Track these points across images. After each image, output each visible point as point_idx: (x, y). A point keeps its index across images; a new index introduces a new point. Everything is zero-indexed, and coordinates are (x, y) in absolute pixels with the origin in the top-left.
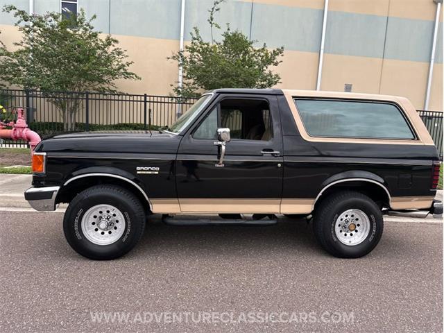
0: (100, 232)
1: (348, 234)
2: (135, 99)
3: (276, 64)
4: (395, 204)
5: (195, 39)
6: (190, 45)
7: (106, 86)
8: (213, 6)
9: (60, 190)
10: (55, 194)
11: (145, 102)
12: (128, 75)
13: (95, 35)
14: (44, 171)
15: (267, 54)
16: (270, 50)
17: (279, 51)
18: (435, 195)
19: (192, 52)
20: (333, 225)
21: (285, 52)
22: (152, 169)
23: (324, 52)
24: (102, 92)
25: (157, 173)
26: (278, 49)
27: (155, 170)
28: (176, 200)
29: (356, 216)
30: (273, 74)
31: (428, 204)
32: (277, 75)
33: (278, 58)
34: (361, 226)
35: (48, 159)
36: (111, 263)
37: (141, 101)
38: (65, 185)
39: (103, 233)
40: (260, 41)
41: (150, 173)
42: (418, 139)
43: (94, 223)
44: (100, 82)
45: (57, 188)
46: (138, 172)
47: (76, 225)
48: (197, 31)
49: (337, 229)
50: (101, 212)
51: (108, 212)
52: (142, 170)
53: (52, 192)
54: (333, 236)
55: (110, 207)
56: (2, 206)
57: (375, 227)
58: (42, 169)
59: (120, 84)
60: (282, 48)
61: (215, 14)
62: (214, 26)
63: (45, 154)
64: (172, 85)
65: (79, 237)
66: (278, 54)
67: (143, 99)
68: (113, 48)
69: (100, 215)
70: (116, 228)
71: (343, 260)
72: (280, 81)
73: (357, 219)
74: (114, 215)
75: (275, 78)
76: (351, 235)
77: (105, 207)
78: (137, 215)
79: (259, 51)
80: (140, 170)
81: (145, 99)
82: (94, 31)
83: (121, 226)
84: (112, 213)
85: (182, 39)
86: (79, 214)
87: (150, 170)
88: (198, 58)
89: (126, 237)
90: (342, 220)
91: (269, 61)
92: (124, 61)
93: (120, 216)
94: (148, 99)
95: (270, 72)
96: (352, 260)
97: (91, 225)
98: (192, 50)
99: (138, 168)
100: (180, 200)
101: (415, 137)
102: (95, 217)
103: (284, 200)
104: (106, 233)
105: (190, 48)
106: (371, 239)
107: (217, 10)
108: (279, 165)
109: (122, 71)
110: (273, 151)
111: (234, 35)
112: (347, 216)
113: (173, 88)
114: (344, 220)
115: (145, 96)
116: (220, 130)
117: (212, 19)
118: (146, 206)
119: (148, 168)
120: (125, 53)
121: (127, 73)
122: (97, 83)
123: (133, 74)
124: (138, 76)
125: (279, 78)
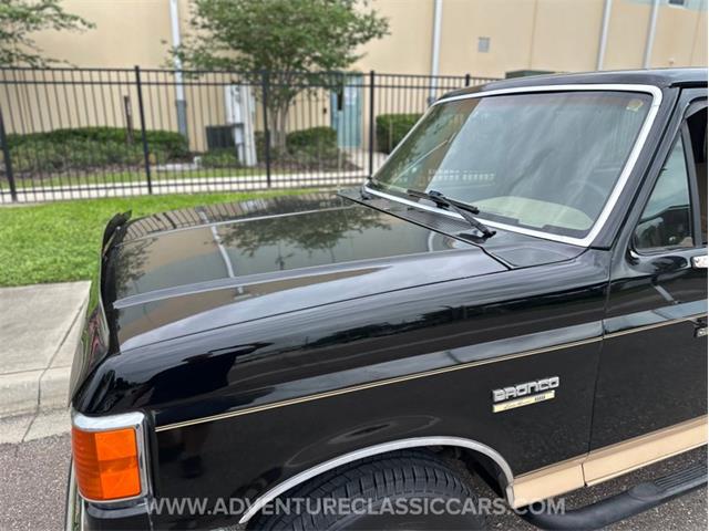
2: (105, 79)
7: (13, 46)
11: (139, 83)
12: (64, 21)
22: (538, 385)
25: (550, 395)
27: (546, 389)
28: (583, 458)
30: (378, 17)
32: (382, 20)
37: (128, 83)
41: (532, 400)
46: (497, 408)
64: (164, 42)
67: (132, 77)
72: (389, 30)
75: (379, 25)
80: (507, 399)
81: (138, 76)
87: (533, 392)
94: (144, 77)
95: (373, 13)
99: (499, 394)
109: (49, 11)
113: (167, 47)
115: (137, 70)
119: (526, 387)
121: (63, 16)
123: (76, 18)
124: (87, 20)
125: (386, 25)
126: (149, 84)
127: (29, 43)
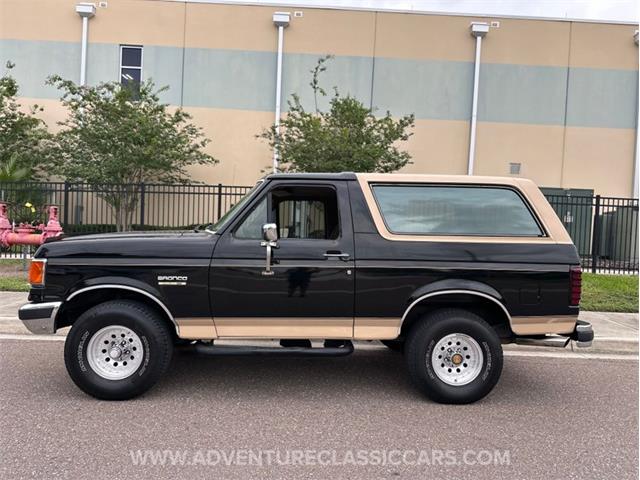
0: (112, 362)
1: (454, 370)
3: (405, 138)
4: (519, 326)
5: (293, 109)
6: (285, 118)
7: (174, 174)
8: (317, 64)
9: (61, 306)
10: (55, 312)
11: (220, 194)
12: (203, 159)
13: (161, 109)
14: (43, 283)
15: (391, 126)
16: (396, 120)
17: (408, 121)
18: (578, 314)
19: (289, 127)
20: (428, 355)
21: (415, 122)
22: (178, 278)
23: (477, 119)
24: (169, 182)
25: (184, 284)
26: (406, 119)
27: (182, 281)
28: (210, 320)
29: (464, 344)
30: (399, 151)
31: (569, 327)
32: (406, 153)
33: (407, 130)
34: (472, 358)
35: (48, 266)
36: (123, 404)
37: (214, 194)
38: (68, 299)
39: (116, 364)
40: (382, 108)
41: (175, 283)
42: (547, 236)
43: (104, 351)
44: (166, 170)
45: (57, 304)
46: (160, 283)
47: (80, 353)
48: (296, 99)
49: (436, 362)
50: (114, 336)
51: (123, 336)
52: (165, 281)
53: (52, 309)
54: (429, 371)
55: (125, 330)
56: (2, 333)
57: (489, 359)
58: (42, 280)
59: (194, 171)
60: (412, 116)
61: (321, 76)
62: (318, 91)
63: (45, 260)
64: (263, 171)
65: (83, 368)
66: (407, 125)
67: (217, 190)
68: (184, 125)
69: (113, 340)
70: (132, 358)
71: (444, 406)
72: (411, 160)
73: (465, 349)
74: (131, 340)
75: (402, 158)
76: (458, 370)
77: (118, 330)
78: (157, 340)
79: (380, 122)
80: (163, 280)
81: (220, 190)
82: (159, 103)
83: (139, 355)
84: (127, 338)
85: (278, 109)
86: (84, 338)
87: (175, 280)
88: (297, 135)
89: (144, 369)
90: (443, 348)
91: (395, 134)
92: (198, 141)
93: (137, 342)
94: (223, 190)
95: (395, 149)
96: (458, 407)
97: (100, 353)
98: (290, 125)
99: (160, 278)
100: (217, 320)
101: (544, 233)
102: (106, 342)
103: (357, 320)
104: (120, 364)
105: (287, 122)
106: (484, 377)
107: (322, 70)
108: (349, 272)
109: (194, 154)
110: (340, 253)
111: (345, 102)
112: (450, 343)
113: (264, 174)
114: (446, 349)
115: (220, 186)
116: (267, 226)
117: (315, 82)
118: (171, 328)
119: (173, 278)
120: (200, 132)
121: (202, 157)
122: (162, 171)
123: (209, 157)
124: (215, 158)
125: (409, 157)
126: (226, 194)
127: (183, 172)
